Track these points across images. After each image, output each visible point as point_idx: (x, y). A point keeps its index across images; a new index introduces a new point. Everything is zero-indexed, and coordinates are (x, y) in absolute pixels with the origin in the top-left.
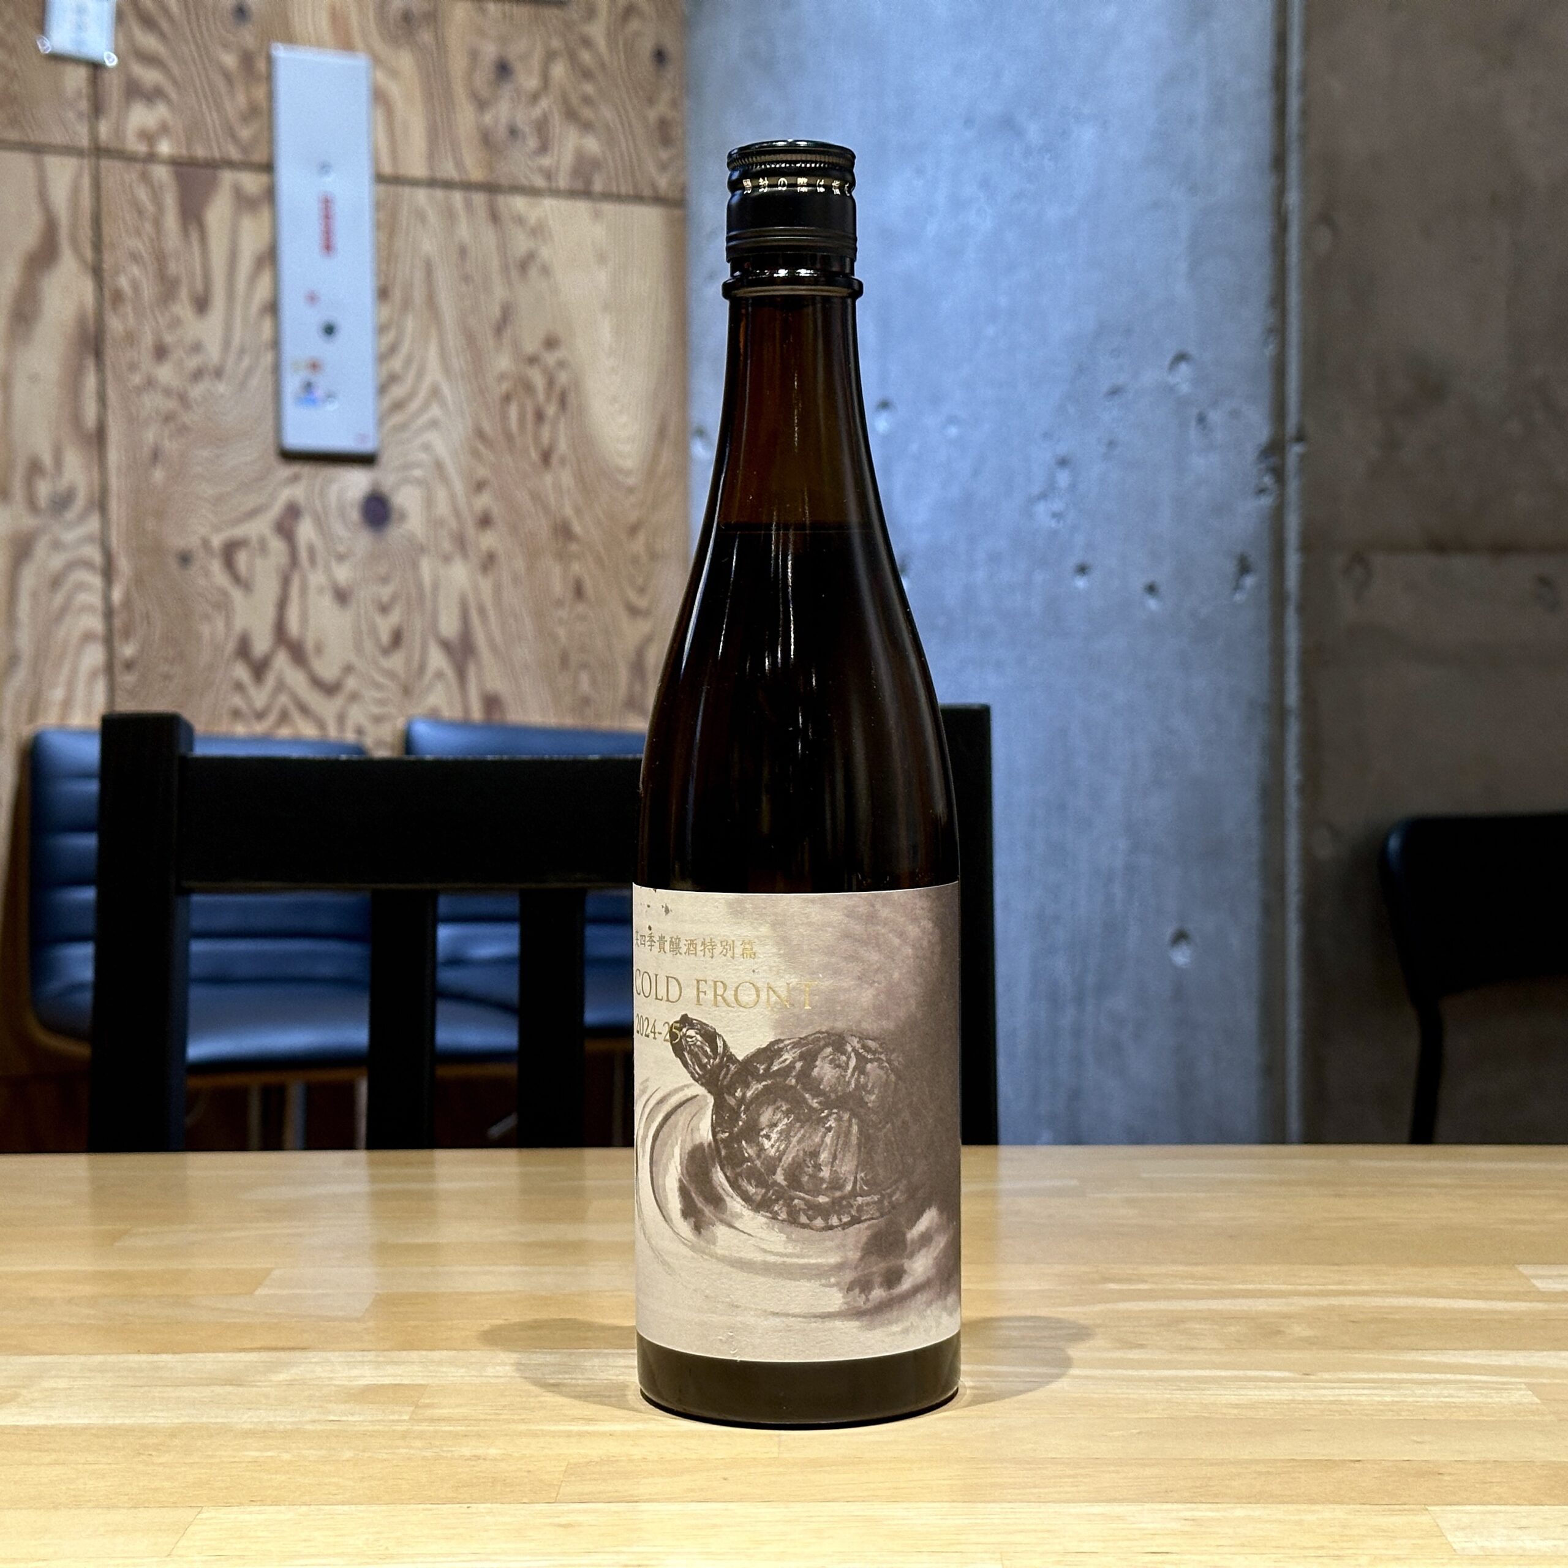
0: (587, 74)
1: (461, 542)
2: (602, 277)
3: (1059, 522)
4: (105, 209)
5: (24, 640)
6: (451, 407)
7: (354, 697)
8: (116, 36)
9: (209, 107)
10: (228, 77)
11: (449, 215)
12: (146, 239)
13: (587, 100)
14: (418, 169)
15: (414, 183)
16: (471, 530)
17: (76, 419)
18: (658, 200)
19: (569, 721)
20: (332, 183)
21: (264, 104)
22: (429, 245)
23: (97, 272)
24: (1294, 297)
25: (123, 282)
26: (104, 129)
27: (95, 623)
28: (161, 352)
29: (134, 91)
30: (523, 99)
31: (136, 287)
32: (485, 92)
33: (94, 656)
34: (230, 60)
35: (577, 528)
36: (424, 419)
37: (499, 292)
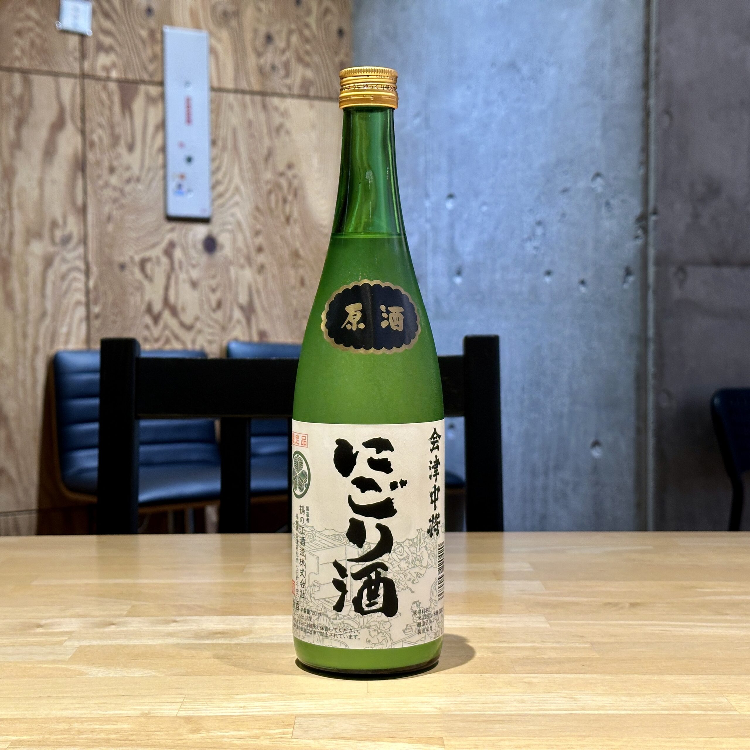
0: (307, 41)
1: (249, 260)
2: (314, 135)
3: (537, 251)
4: (87, 103)
5: (49, 306)
6: (245, 196)
7: (200, 332)
8: (92, 22)
9: (135, 56)
10: (143, 42)
11: (244, 106)
12: (105, 117)
13: (307, 53)
14: (230, 84)
15: (228, 91)
16: (253, 253)
20: (190, 91)
21: (159, 53)
22: (235, 121)
23: (83, 132)
24: (653, 148)
25: (95, 138)
26: (87, 65)
27: (81, 297)
28: (112, 170)
29: (100, 48)
30: (278, 53)
31: (100, 139)
32: (261, 49)
33: (81, 312)
34: (144, 33)
35: (302, 252)
36: (232, 202)
37: (267, 142)
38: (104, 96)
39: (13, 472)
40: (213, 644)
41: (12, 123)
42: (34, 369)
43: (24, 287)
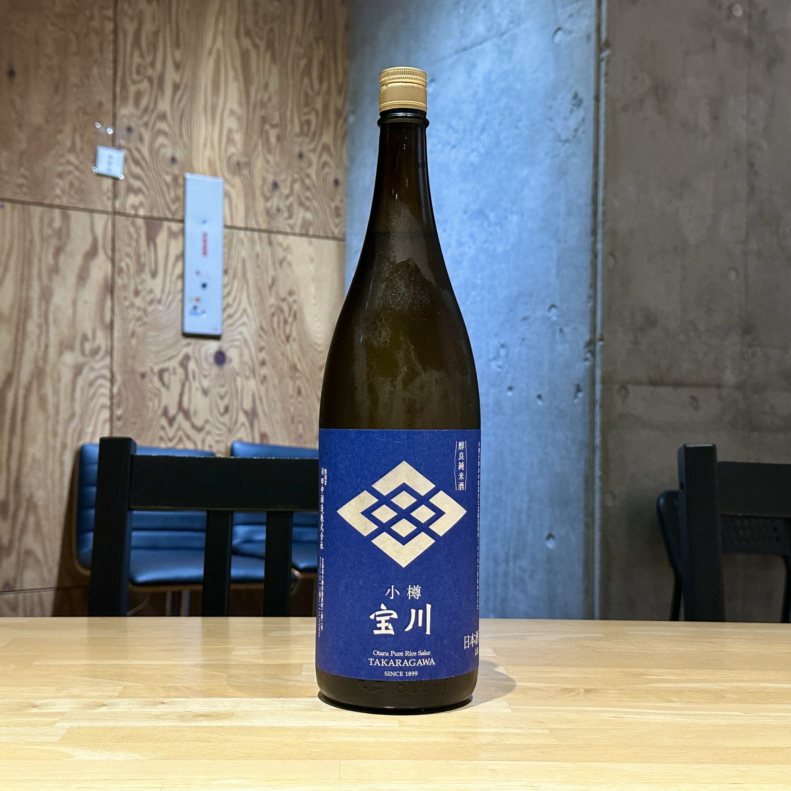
0: (308, 188)
1: (253, 372)
2: (312, 267)
3: (501, 369)
4: (117, 235)
5: (78, 408)
6: (251, 317)
7: (209, 433)
8: (124, 169)
9: (159, 196)
10: (167, 185)
11: (253, 241)
12: (133, 248)
13: (308, 198)
14: (241, 223)
15: (240, 229)
16: (257, 367)
17: (102, 318)
18: (334, 238)
19: (294, 444)
20: (206, 228)
21: (182, 197)
22: (244, 254)
23: (113, 261)
24: (599, 284)
25: (123, 265)
26: (118, 204)
27: (106, 401)
28: (137, 293)
29: (130, 189)
30: (283, 197)
31: (128, 266)
32: (268, 194)
33: (105, 414)
34: (168, 178)
35: (299, 367)
36: (240, 322)
37: (271, 272)
38: (132, 230)
39: (40, 554)
40: (196, 727)
41: (51, 250)
42: (62, 463)
43: (56, 393)
